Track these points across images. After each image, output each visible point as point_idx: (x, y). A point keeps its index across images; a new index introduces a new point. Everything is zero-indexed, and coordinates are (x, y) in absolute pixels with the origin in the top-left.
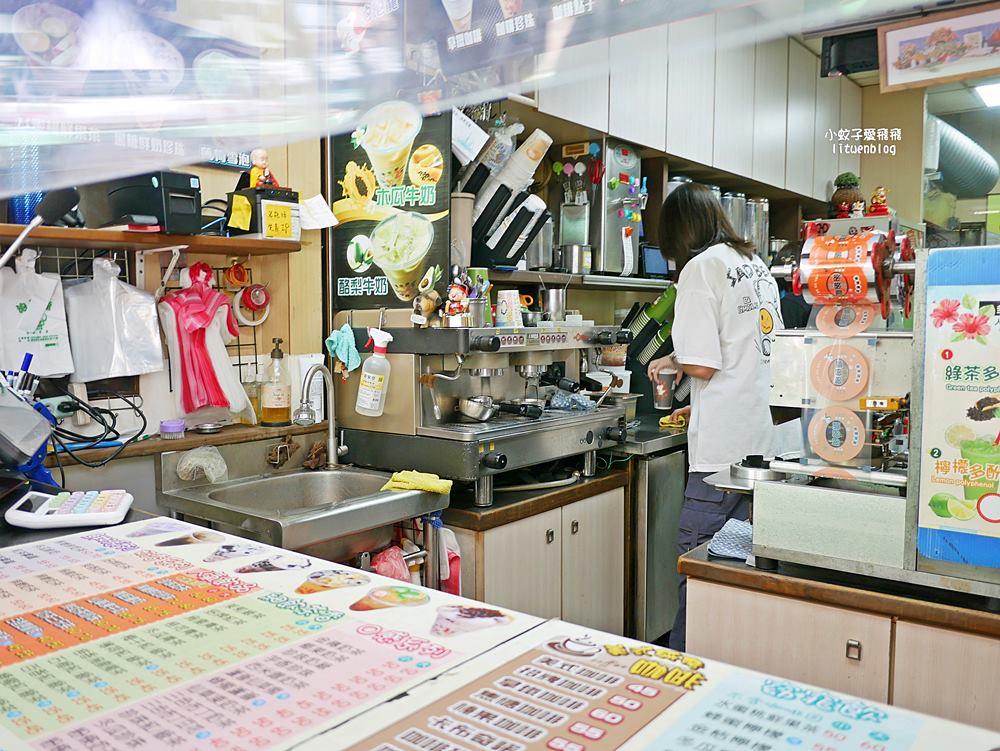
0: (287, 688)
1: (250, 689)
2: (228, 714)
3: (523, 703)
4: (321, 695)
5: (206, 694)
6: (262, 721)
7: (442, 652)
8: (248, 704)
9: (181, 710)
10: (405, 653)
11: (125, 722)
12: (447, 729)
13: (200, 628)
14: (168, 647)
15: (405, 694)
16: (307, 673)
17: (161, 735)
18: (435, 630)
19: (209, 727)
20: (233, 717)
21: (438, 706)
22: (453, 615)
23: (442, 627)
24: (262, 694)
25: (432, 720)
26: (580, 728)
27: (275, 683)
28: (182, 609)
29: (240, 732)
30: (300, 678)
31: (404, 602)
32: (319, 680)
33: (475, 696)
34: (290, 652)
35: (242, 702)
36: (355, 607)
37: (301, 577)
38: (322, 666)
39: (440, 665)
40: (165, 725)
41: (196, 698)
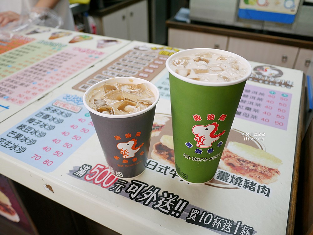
0: (56, 68)
1: (45, 69)
2: (40, 77)
3: (129, 65)
4: (68, 69)
5: (31, 72)
6: (52, 78)
7: (101, 53)
8: (46, 73)
9: (25, 77)
10: (90, 55)
11: (8, 82)
12: (108, 74)
13: (21, 53)
14: (12, 60)
15: (93, 66)
16: (61, 63)
17: (22, 84)
18: (98, 47)
19: (36, 81)
20: (42, 77)
21: (105, 68)
22: (102, 42)
23: (99, 46)
24: (49, 70)
25: (103, 72)
26: (147, 70)
27: (52, 67)
28: (11, 48)
29: (46, 81)
30: (59, 65)
31: (86, 39)
32: (65, 65)
33: (115, 64)
34: (53, 57)
35: (43, 73)
36: (71, 42)
37: (49, 35)
38: (65, 61)
39: (102, 57)
40: (21, 82)
41: (28, 74)
